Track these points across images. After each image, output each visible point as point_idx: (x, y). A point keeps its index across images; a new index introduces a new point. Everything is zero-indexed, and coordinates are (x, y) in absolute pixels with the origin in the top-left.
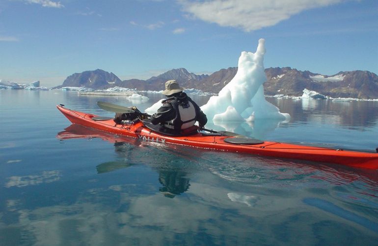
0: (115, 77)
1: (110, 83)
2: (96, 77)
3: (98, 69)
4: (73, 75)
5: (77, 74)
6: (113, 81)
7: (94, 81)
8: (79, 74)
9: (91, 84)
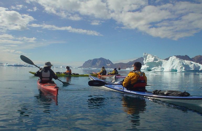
0: (110, 61)
1: (107, 65)
2: (100, 61)
3: (101, 58)
4: (88, 61)
5: (90, 60)
6: (109, 64)
7: (99, 64)
8: (91, 60)
9: (98, 65)
